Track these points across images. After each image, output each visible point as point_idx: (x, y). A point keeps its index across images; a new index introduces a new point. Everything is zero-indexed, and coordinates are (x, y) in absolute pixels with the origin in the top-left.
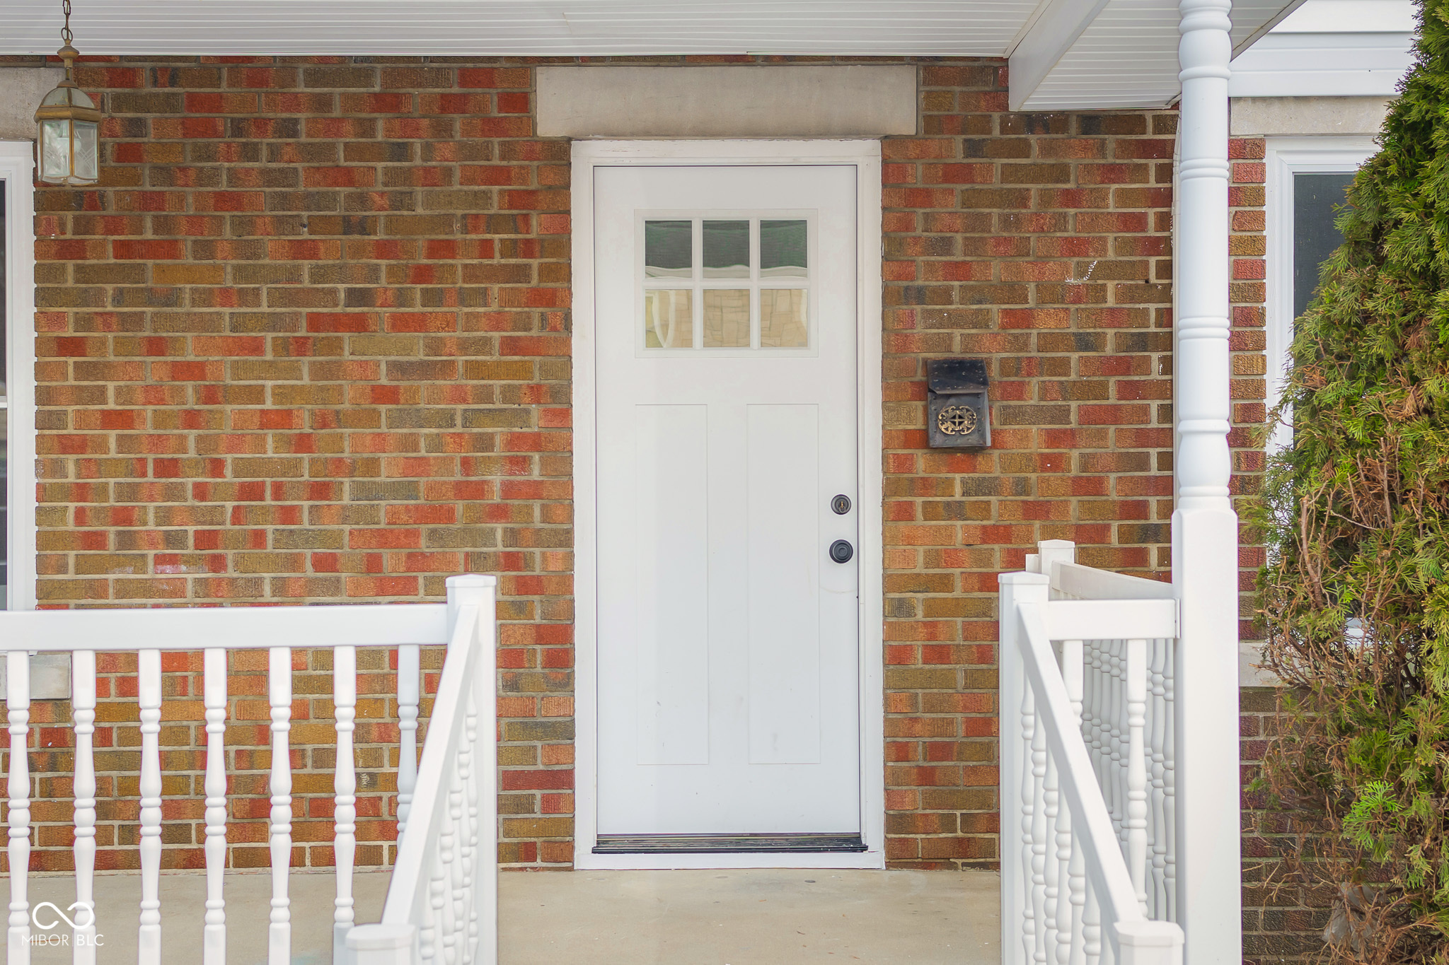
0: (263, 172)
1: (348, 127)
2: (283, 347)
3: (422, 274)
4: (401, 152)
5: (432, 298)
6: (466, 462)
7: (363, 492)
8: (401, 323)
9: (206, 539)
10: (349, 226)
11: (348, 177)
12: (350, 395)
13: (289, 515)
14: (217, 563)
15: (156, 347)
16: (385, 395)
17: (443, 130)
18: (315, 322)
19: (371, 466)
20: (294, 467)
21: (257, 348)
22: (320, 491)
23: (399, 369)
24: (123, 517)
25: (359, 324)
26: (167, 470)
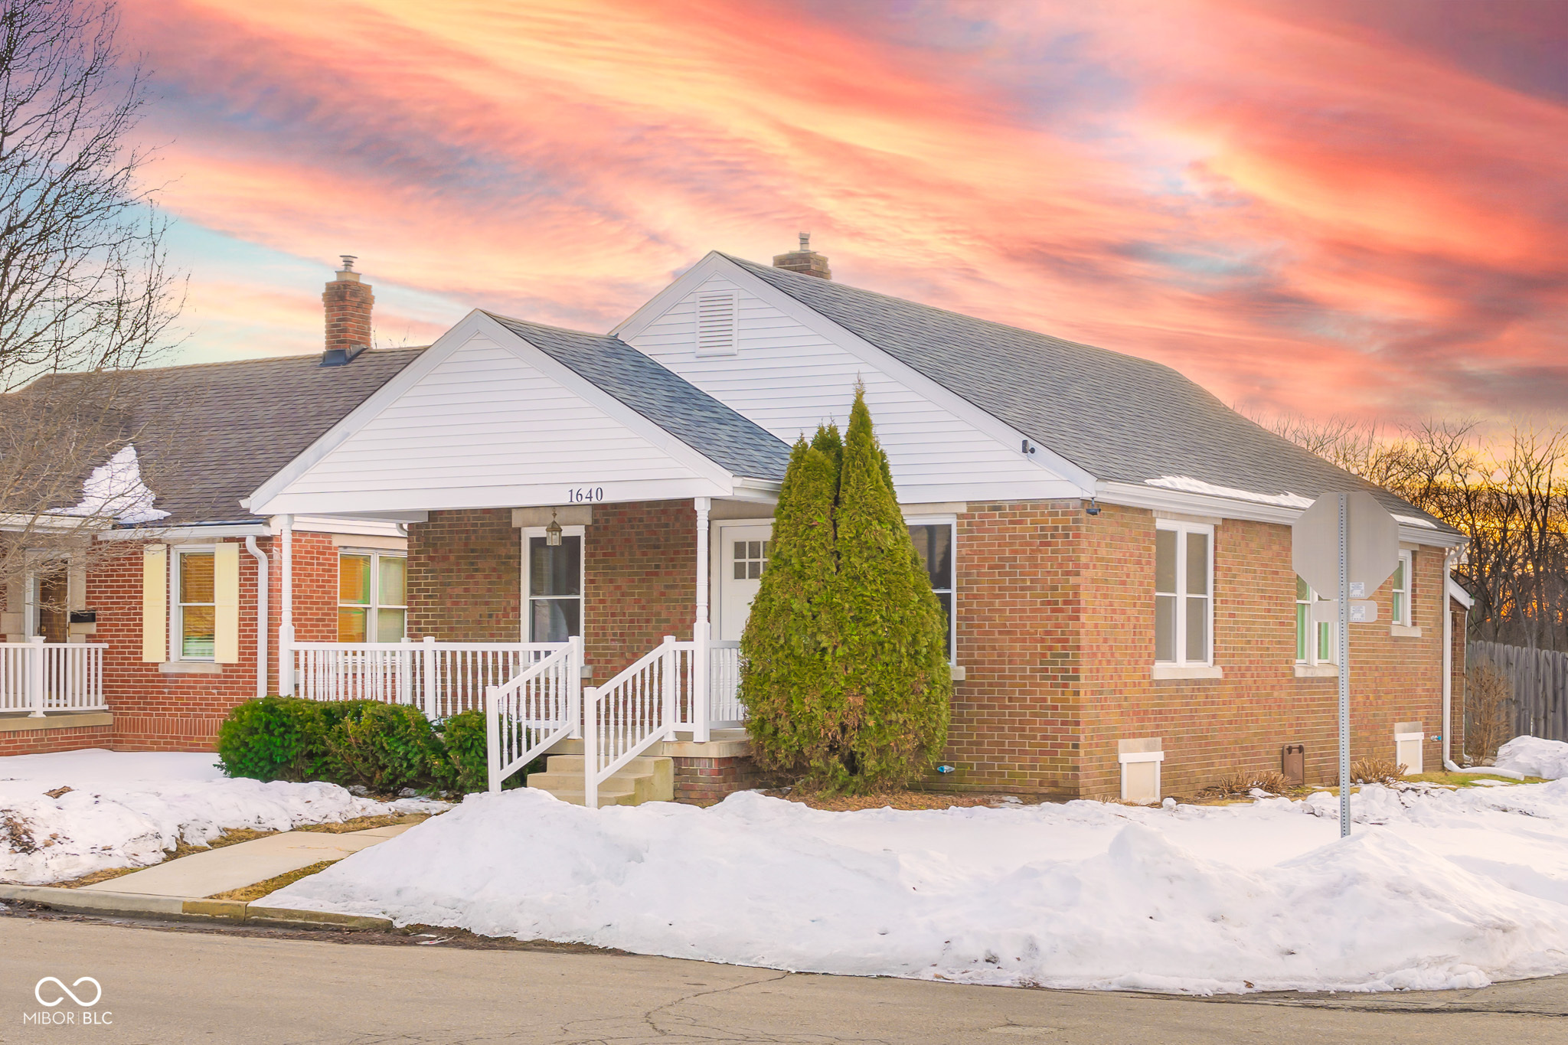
0: (636, 532)
1: (655, 519)
2: (640, 581)
3: (672, 560)
4: (667, 525)
5: (674, 566)
6: (681, 613)
7: (658, 621)
8: (667, 574)
9: (622, 634)
10: (657, 547)
11: (654, 533)
12: (655, 594)
13: (640, 628)
14: (624, 641)
15: (611, 581)
16: (663, 594)
17: (677, 519)
18: (647, 574)
19: (659, 614)
20: (641, 614)
21: (633, 581)
22: (648, 621)
23: (667, 587)
24: (603, 628)
25: (656, 574)
26: (613, 615)
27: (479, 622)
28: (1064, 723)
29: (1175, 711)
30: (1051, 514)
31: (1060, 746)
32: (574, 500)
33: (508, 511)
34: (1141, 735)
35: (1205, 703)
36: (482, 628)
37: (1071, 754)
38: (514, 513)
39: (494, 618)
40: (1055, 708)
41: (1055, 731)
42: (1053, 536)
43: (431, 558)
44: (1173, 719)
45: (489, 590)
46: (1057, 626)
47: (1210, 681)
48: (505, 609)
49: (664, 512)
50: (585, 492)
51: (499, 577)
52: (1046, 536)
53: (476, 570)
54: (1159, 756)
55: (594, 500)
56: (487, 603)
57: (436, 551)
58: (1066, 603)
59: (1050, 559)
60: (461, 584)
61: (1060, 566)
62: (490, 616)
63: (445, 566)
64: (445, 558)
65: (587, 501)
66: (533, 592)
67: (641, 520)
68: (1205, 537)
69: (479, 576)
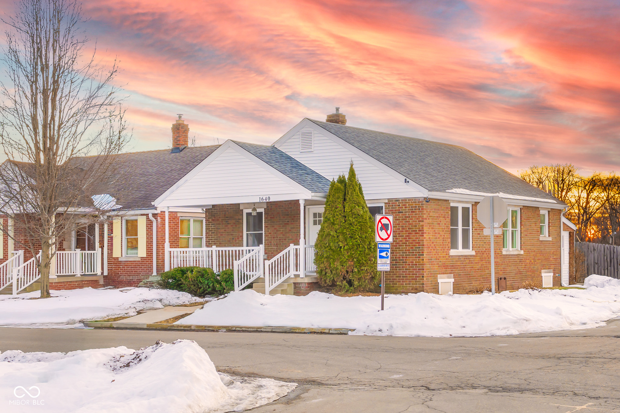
0: (281, 210)
1: (287, 206)
2: (283, 226)
3: (293, 219)
4: (291, 208)
5: (294, 221)
7: (288, 240)
8: (292, 224)
9: (277, 244)
10: (288, 215)
11: (287, 210)
12: (288, 231)
13: (282, 242)
14: (277, 246)
15: (273, 227)
16: (290, 230)
17: (294, 206)
18: (285, 224)
19: (289, 237)
20: (283, 237)
21: (280, 226)
22: (285, 240)
23: (291, 228)
24: (270, 242)
25: (288, 224)
26: (274, 238)
27: (229, 241)
28: (419, 269)
29: (458, 266)
30: (414, 202)
31: (418, 277)
32: (261, 200)
33: (239, 204)
34: (446, 273)
35: (469, 263)
36: (230, 243)
37: (421, 279)
38: (240, 205)
39: (234, 240)
40: (416, 265)
41: (416, 272)
42: (415, 209)
43: (213, 220)
44: (457, 268)
45: (233, 230)
46: (417, 238)
47: (471, 256)
48: (238, 236)
49: (290, 203)
50: (264, 198)
51: (236, 226)
52: (413, 209)
53: (228, 224)
54: (452, 280)
55: (267, 201)
56: (232, 235)
57: (215, 218)
58: (419, 231)
59: (414, 217)
60: (223, 228)
61: (417, 219)
62: (233, 239)
63: (218, 222)
64: (218, 220)
65: (265, 201)
66: (247, 231)
67: (283, 206)
68: (469, 208)
69: (229, 226)
